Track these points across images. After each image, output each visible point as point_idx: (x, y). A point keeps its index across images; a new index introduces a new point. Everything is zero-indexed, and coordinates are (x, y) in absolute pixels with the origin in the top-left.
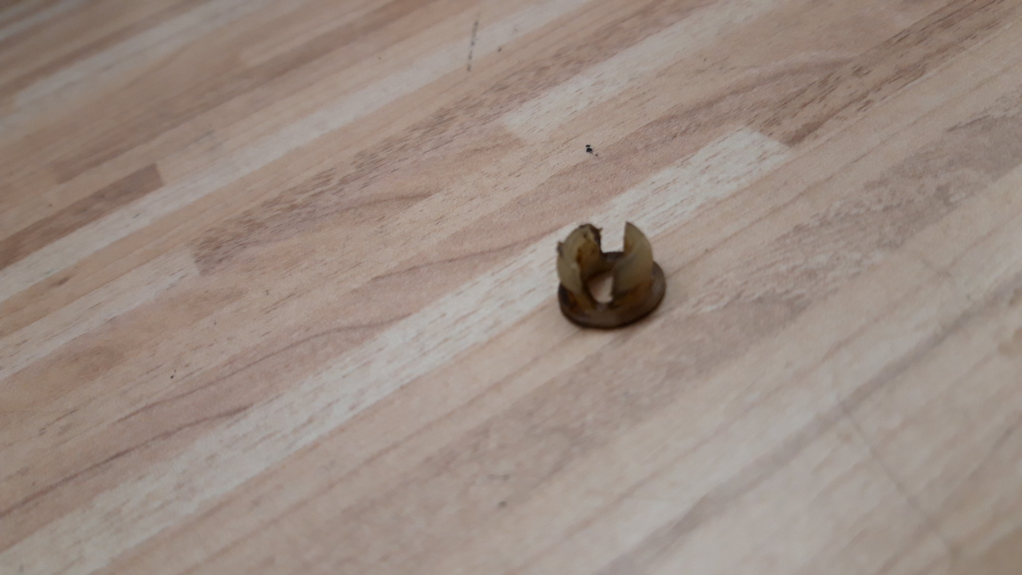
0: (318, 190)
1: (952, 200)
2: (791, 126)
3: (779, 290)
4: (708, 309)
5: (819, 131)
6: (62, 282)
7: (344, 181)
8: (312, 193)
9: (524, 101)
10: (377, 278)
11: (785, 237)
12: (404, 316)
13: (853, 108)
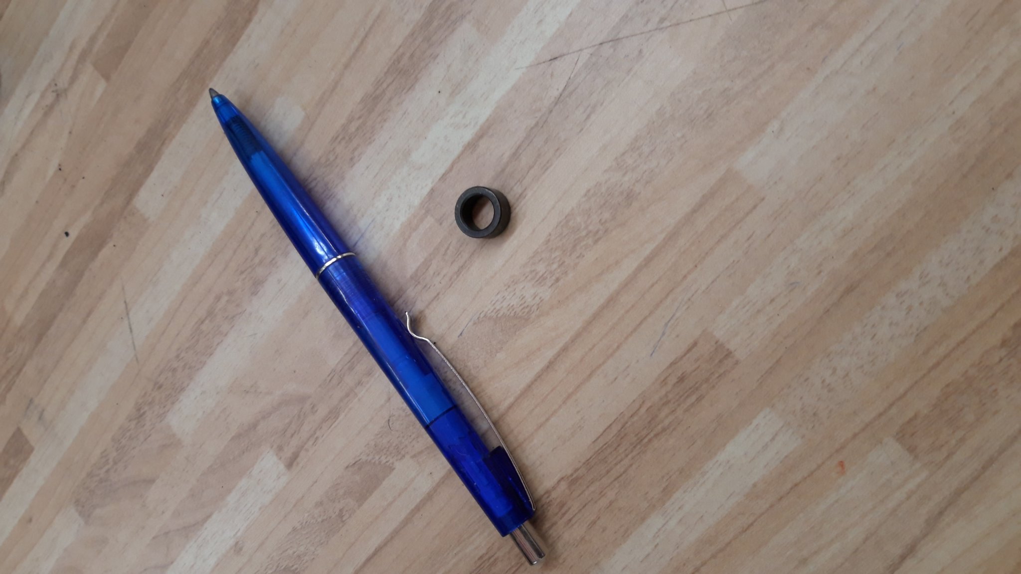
0: (107, 467)
1: (344, 519)
2: (288, 453)
3: (291, 565)
4: (270, 572)
5: (299, 459)
6: (30, 520)
7: (115, 463)
8: (104, 469)
9: (173, 403)
10: (154, 538)
11: (290, 533)
12: (172, 563)
13: (310, 443)
